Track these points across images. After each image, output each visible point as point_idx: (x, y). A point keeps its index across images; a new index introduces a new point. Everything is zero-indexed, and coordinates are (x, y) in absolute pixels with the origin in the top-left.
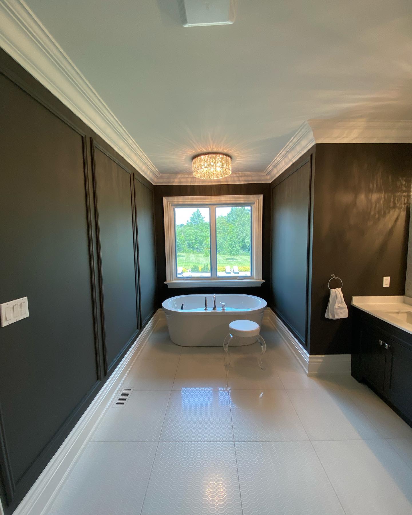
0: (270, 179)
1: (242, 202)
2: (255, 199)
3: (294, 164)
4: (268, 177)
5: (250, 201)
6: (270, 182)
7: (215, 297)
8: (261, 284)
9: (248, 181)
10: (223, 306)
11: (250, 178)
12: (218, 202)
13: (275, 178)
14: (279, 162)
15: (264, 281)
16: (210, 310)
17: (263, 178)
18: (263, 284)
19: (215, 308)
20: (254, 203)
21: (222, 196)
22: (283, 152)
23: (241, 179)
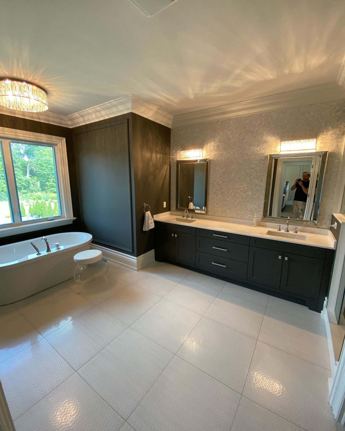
0: (72, 125)
1: (44, 141)
2: (58, 141)
3: (105, 120)
4: (69, 123)
5: (53, 142)
6: (71, 127)
7: (46, 240)
8: (72, 221)
9: (49, 121)
10: (57, 246)
11: (51, 119)
12: (14, 137)
13: (78, 126)
14: (90, 114)
15: (76, 218)
16: (44, 253)
17: (64, 122)
18: (74, 221)
19: (48, 250)
20: (56, 145)
21: (19, 131)
22: (98, 108)
23: (40, 117)
